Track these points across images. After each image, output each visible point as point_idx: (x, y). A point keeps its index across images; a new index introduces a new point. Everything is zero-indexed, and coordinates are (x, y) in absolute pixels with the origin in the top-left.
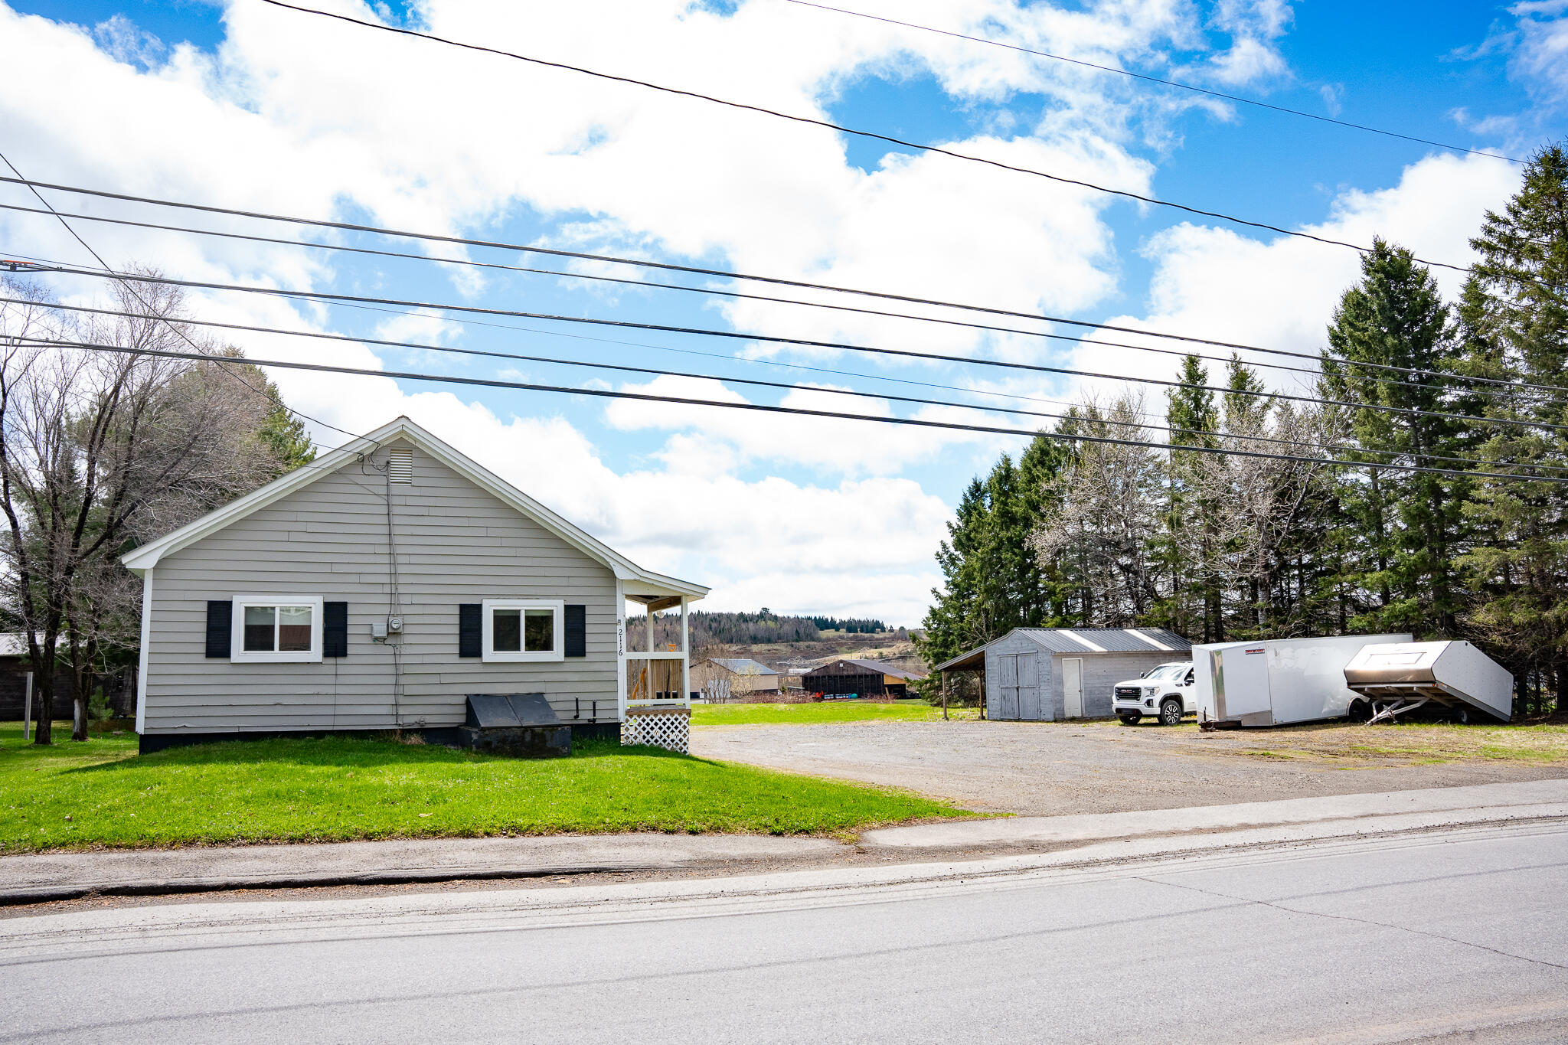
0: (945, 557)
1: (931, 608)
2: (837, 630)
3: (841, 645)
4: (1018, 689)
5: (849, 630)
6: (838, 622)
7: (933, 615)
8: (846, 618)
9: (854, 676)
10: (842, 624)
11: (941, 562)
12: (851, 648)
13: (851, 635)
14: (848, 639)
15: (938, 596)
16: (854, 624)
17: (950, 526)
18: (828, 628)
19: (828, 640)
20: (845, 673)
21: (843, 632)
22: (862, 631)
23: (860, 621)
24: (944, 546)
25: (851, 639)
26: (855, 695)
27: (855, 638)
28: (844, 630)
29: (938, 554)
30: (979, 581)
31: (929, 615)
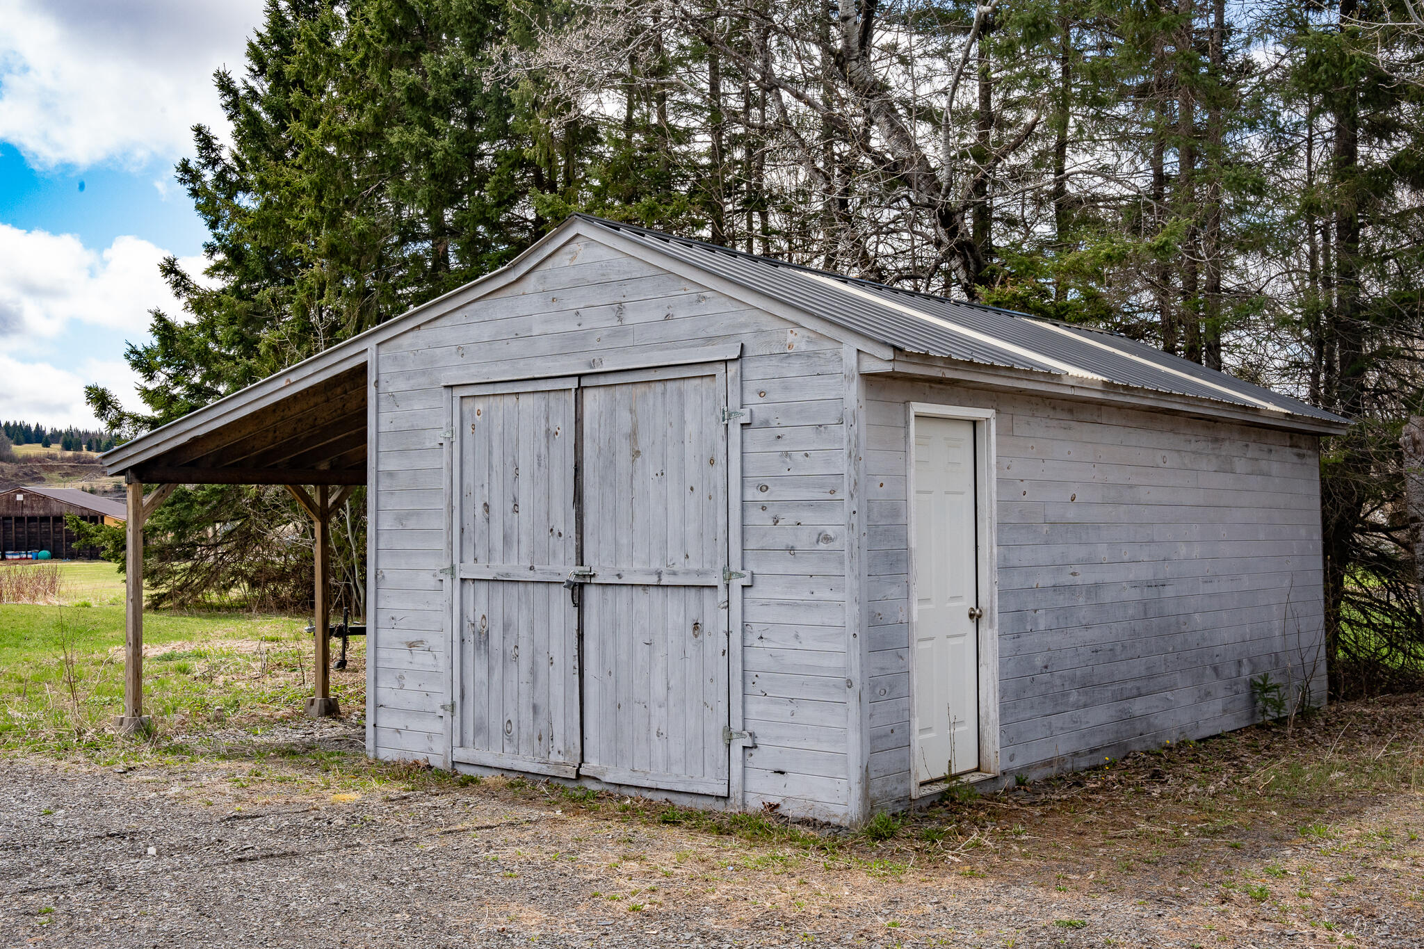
0: (209, 175)
1: (160, 318)
2: (47, 445)
3: (50, 469)
4: (578, 589)
5: (67, 447)
6: (48, 432)
7: (163, 339)
8: (62, 427)
9: (45, 519)
10: (56, 436)
11: (195, 193)
12: (67, 475)
13: (69, 454)
14: (63, 459)
15: (181, 283)
16: (76, 436)
17: (225, 85)
18: (28, 441)
19: (27, 459)
20: (27, 512)
21: (55, 449)
22: (89, 449)
23: (87, 434)
24: (205, 141)
25: (69, 460)
26: (45, 553)
27: (76, 459)
28: (59, 446)
29: (185, 167)
30: (311, 222)
31: (153, 341)
